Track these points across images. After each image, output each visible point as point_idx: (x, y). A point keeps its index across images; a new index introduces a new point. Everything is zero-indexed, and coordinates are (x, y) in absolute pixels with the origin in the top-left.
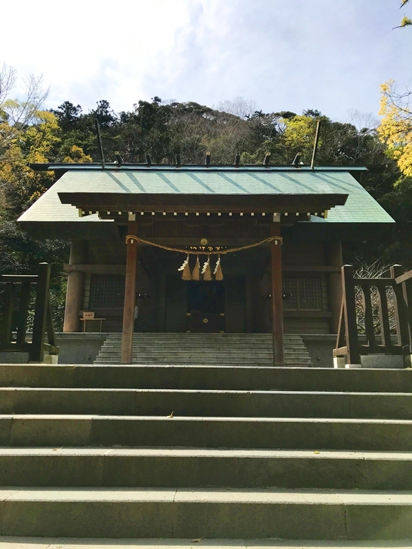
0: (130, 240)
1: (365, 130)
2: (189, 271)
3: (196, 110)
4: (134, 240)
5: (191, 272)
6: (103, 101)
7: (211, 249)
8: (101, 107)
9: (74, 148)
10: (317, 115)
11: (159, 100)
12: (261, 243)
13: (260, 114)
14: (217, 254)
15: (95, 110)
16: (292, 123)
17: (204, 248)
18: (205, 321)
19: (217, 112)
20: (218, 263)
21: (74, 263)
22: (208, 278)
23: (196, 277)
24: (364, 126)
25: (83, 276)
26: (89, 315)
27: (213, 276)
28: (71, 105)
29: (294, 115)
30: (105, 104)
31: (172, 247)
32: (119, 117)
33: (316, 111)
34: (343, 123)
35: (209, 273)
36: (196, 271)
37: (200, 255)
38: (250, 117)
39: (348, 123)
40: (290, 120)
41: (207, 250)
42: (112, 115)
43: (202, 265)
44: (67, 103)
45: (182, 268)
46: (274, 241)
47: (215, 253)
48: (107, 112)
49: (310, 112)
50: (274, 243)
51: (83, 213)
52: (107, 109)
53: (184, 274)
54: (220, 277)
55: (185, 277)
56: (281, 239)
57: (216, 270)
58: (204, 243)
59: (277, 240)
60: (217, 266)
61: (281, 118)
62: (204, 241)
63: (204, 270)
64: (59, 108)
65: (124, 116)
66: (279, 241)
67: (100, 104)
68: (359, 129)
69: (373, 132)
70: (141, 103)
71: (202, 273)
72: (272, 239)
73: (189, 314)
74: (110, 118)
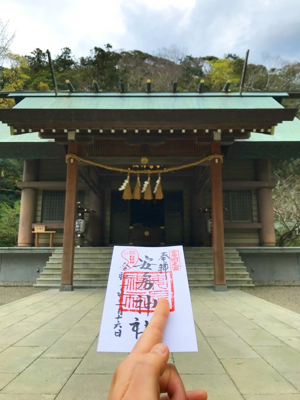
0: (70, 159)
1: (273, 70)
2: (130, 190)
3: (140, 57)
4: (74, 160)
5: (132, 191)
6: (66, 48)
7: (152, 167)
8: (64, 53)
9: (42, 84)
10: (235, 58)
11: (111, 47)
12: (201, 161)
13: (191, 58)
14: (157, 174)
15: (60, 55)
16: (216, 64)
17: (145, 166)
18: (147, 233)
19: (156, 58)
20: (158, 182)
21: (28, 180)
22: (148, 197)
23: (137, 197)
24: (273, 67)
25: (35, 192)
26: (40, 229)
27: (154, 195)
28: (41, 51)
29: (217, 59)
30: (67, 51)
31: (112, 167)
32: (79, 62)
33: (235, 55)
34: (257, 64)
35: (150, 192)
36: (137, 190)
37: (140, 174)
38: (183, 60)
39: (260, 64)
40: (215, 62)
41: (148, 168)
42: (73, 60)
43: (142, 184)
44: (38, 49)
45: (123, 188)
46: (214, 159)
47: (155, 172)
48: (69, 57)
49: (230, 56)
50: (215, 161)
51: (15, 131)
52: (70, 55)
53: (125, 193)
54: (160, 196)
55: (127, 196)
56: (221, 157)
57: (156, 189)
58: (144, 161)
59: (218, 159)
60: (157, 185)
61: (207, 61)
62: (144, 160)
63: (144, 189)
64: (32, 53)
65: (83, 60)
66: (219, 159)
67: (64, 51)
68: (268, 69)
69: (279, 71)
70: (96, 49)
71: (142, 191)
72: (213, 157)
73: (131, 228)
74: (72, 62)
